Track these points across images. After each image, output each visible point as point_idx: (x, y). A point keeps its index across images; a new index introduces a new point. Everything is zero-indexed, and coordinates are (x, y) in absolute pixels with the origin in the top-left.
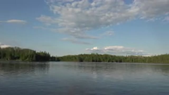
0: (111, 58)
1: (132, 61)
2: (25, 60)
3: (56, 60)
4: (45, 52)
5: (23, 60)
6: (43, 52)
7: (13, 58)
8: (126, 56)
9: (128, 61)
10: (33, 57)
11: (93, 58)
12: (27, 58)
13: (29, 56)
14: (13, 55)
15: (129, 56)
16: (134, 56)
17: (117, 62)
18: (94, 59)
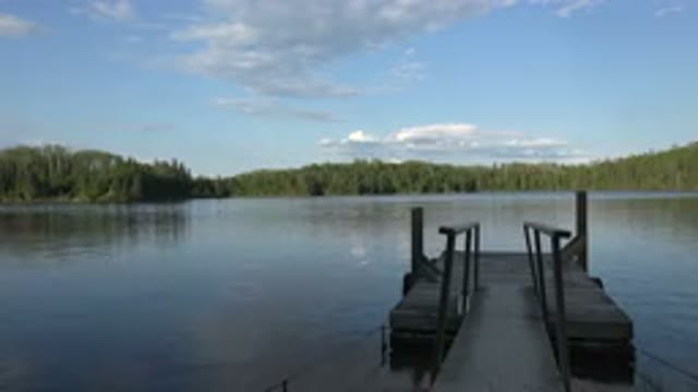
0: (432, 174)
1: (518, 183)
2: (102, 198)
3: (218, 192)
4: (175, 163)
5: (93, 200)
6: (165, 165)
7: (45, 190)
8: (495, 165)
9: (502, 187)
10: (130, 183)
11: (361, 177)
12: (107, 190)
13: (115, 183)
14: (42, 177)
15: (503, 165)
16: (524, 166)
17: (457, 189)
18: (368, 182)
